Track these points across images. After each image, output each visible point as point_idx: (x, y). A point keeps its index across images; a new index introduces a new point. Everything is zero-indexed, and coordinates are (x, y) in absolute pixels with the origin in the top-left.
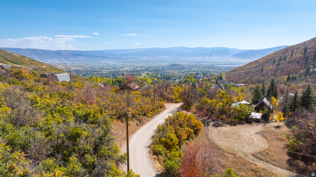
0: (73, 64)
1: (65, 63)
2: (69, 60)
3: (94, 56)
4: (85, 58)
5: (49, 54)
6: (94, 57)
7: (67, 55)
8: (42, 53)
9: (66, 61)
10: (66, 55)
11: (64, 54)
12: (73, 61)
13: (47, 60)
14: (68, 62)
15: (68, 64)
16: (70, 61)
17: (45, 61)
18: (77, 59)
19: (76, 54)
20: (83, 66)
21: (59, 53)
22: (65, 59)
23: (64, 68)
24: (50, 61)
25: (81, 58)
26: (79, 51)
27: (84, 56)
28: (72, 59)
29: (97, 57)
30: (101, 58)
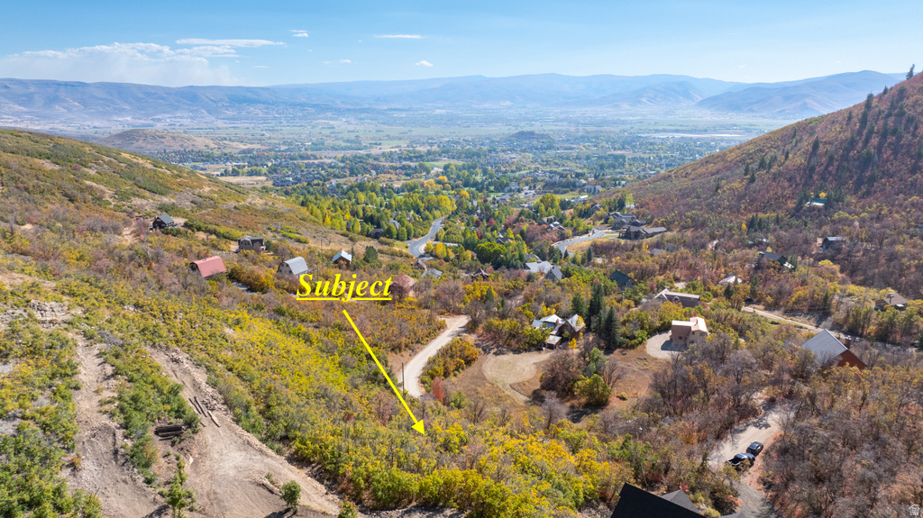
0: (235, 128)
1: (210, 126)
2: (222, 116)
3: (291, 105)
4: (268, 108)
5: (163, 98)
6: (294, 105)
7: (215, 102)
8: (142, 96)
9: (213, 119)
10: (211, 100)
11: (207, 97)
12: (233, 119)
13: (158, 117)
14: (220, 123)
15: (219, 128)
16: (224, 119)
17: (153, 120)
18: (244, 113)
19: (240, 99)
20: (263, 135)
21: (190, 97)
22: (209, 112)
23: (212, 146)
24: (168, 120)
25: (257, 110)
26: (249, 89)
27: (264, 103)
28: (230, 113)
29: (302, 105)
30: (312, 110)
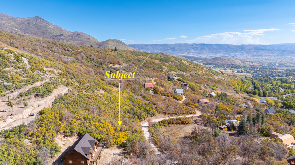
0: (253, 58)
1: (246, 57)
2: (250, 54)
3: (278, 51)
4: (268, 52)
5: (233, 48)
6: (279, 51)
7: (249, 50)
8: (227, 48)
9: (247, 55)
10: (248, 49)
11: (247, 48)
12: (254, 55)
13: (230, 54)
14: (249, 57)
15: (248, 58)
16: (251, 55)
17: (228, 55)
18: (259, 53)
19: (258, 49)
20: (262, 61)
21: (241, 48)
22: (247, 53)
23: (241, 63)
24: (233, 55)
25: (264, 53)
26: (262, 46)
27: (267, 50)
28: (254, 53)
29: (282, 51)
30: (286, 53)
